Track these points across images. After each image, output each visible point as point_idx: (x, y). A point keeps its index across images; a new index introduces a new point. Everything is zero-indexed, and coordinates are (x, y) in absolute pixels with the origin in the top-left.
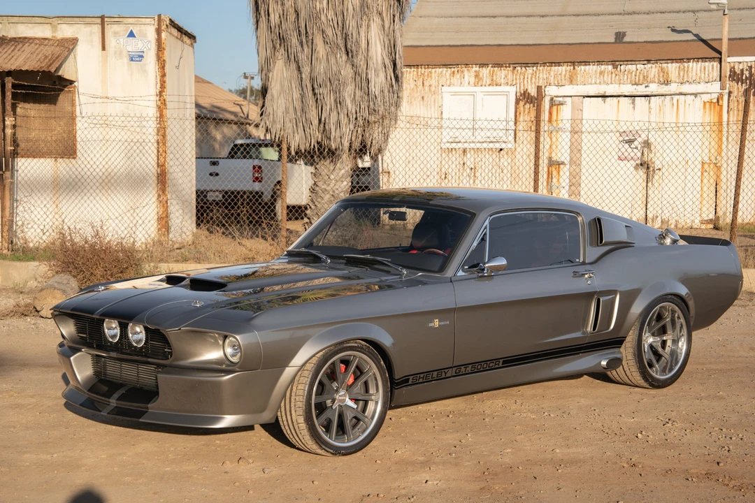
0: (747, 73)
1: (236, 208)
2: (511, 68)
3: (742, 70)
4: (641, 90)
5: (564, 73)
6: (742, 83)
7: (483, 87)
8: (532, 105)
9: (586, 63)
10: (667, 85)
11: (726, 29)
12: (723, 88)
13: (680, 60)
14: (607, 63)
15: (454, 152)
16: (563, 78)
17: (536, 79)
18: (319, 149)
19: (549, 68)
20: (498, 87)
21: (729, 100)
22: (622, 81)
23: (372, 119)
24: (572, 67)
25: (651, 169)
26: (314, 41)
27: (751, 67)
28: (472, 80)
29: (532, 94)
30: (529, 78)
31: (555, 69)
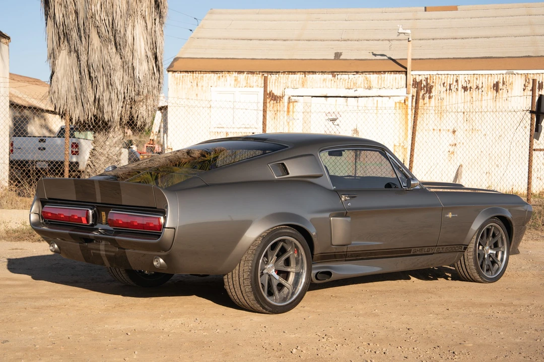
2: (261, 75)
4: (351, 93)
5: (298, 79)
7: (241, 88)
8: (275, 102)
9: (314, 72)
10: (370, 89)
12: (408, 93)
14: (329, 73)
16: (297, 82)
17: (278, 83)
19: (288, 75)
20: (251, 88)
21: (412, 101)
22: (339, 86)
24: (304, 75)
28: (233, 82)
29: (275, 94)
30: (274, 83)
31: (291, 76)
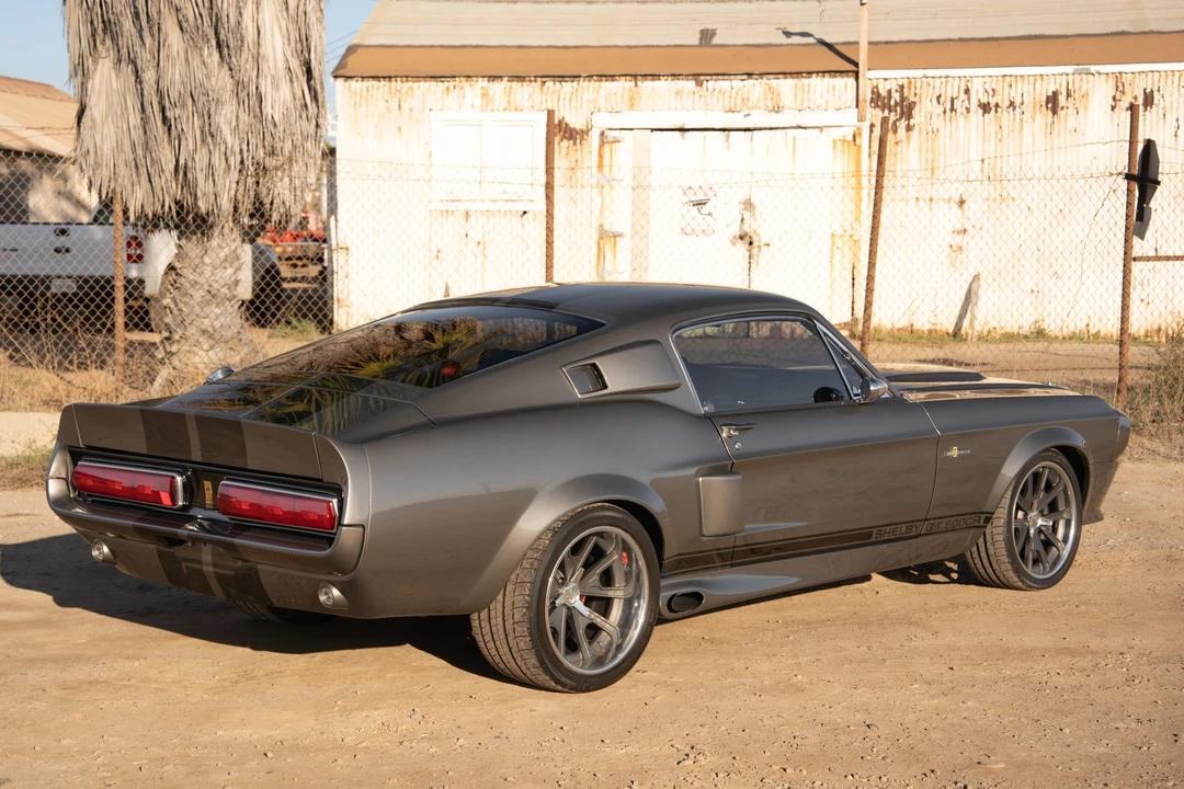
0: (896, 96)
1: (32, 313)
2: (539, 83)
3: (890, 92)
4: (739, 120)
5: (620, 92)
6: (890, 111)
7: (495, 113)
8: (571, 142)
9: (655, 76)
10: (778, 112)
11: (865, 26)
12: (861, 119)
13: (798, 74)
14: (687, 76)
15: (451, 218)
16: (619, 99)
17: (577, 101)
18: (178, 214)
19: (597, 83)
20: (518, 113)
21: (870, 137)
22: (710, 106)
23: (270, 162)
24: (633, 84)
25: (756, 244)
26: (163, 27)
27: (902, 87)
28: (478, 101)
29: (572, 126)
30: (567, 100)
31: (606, 85)
